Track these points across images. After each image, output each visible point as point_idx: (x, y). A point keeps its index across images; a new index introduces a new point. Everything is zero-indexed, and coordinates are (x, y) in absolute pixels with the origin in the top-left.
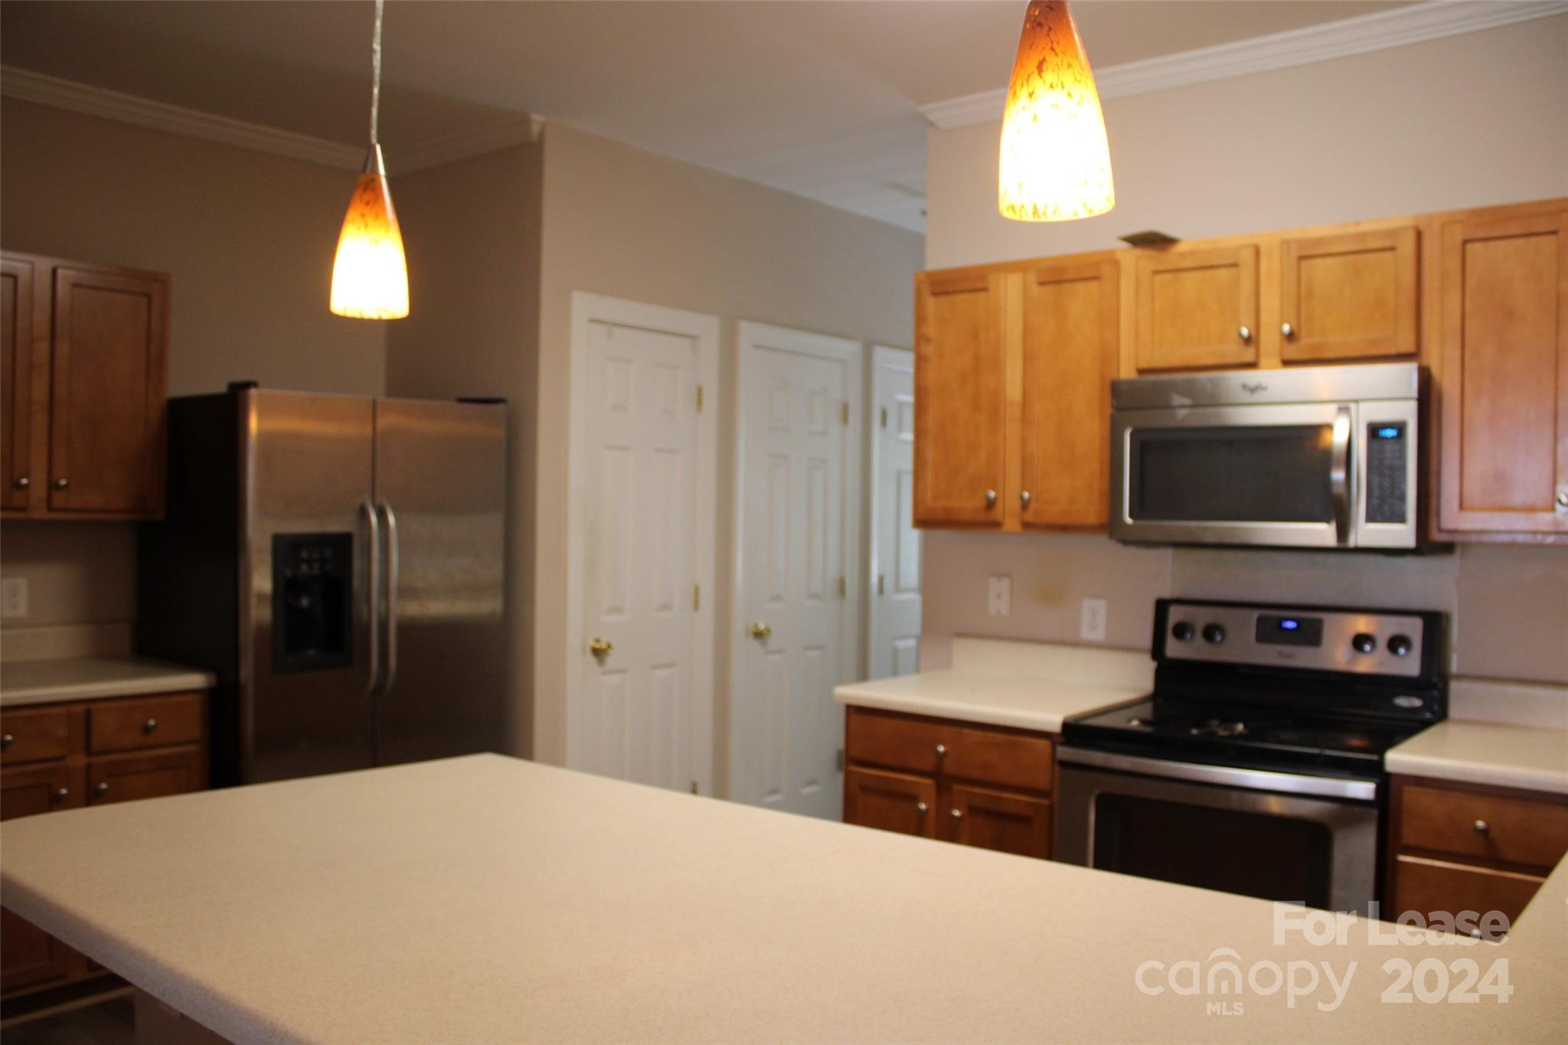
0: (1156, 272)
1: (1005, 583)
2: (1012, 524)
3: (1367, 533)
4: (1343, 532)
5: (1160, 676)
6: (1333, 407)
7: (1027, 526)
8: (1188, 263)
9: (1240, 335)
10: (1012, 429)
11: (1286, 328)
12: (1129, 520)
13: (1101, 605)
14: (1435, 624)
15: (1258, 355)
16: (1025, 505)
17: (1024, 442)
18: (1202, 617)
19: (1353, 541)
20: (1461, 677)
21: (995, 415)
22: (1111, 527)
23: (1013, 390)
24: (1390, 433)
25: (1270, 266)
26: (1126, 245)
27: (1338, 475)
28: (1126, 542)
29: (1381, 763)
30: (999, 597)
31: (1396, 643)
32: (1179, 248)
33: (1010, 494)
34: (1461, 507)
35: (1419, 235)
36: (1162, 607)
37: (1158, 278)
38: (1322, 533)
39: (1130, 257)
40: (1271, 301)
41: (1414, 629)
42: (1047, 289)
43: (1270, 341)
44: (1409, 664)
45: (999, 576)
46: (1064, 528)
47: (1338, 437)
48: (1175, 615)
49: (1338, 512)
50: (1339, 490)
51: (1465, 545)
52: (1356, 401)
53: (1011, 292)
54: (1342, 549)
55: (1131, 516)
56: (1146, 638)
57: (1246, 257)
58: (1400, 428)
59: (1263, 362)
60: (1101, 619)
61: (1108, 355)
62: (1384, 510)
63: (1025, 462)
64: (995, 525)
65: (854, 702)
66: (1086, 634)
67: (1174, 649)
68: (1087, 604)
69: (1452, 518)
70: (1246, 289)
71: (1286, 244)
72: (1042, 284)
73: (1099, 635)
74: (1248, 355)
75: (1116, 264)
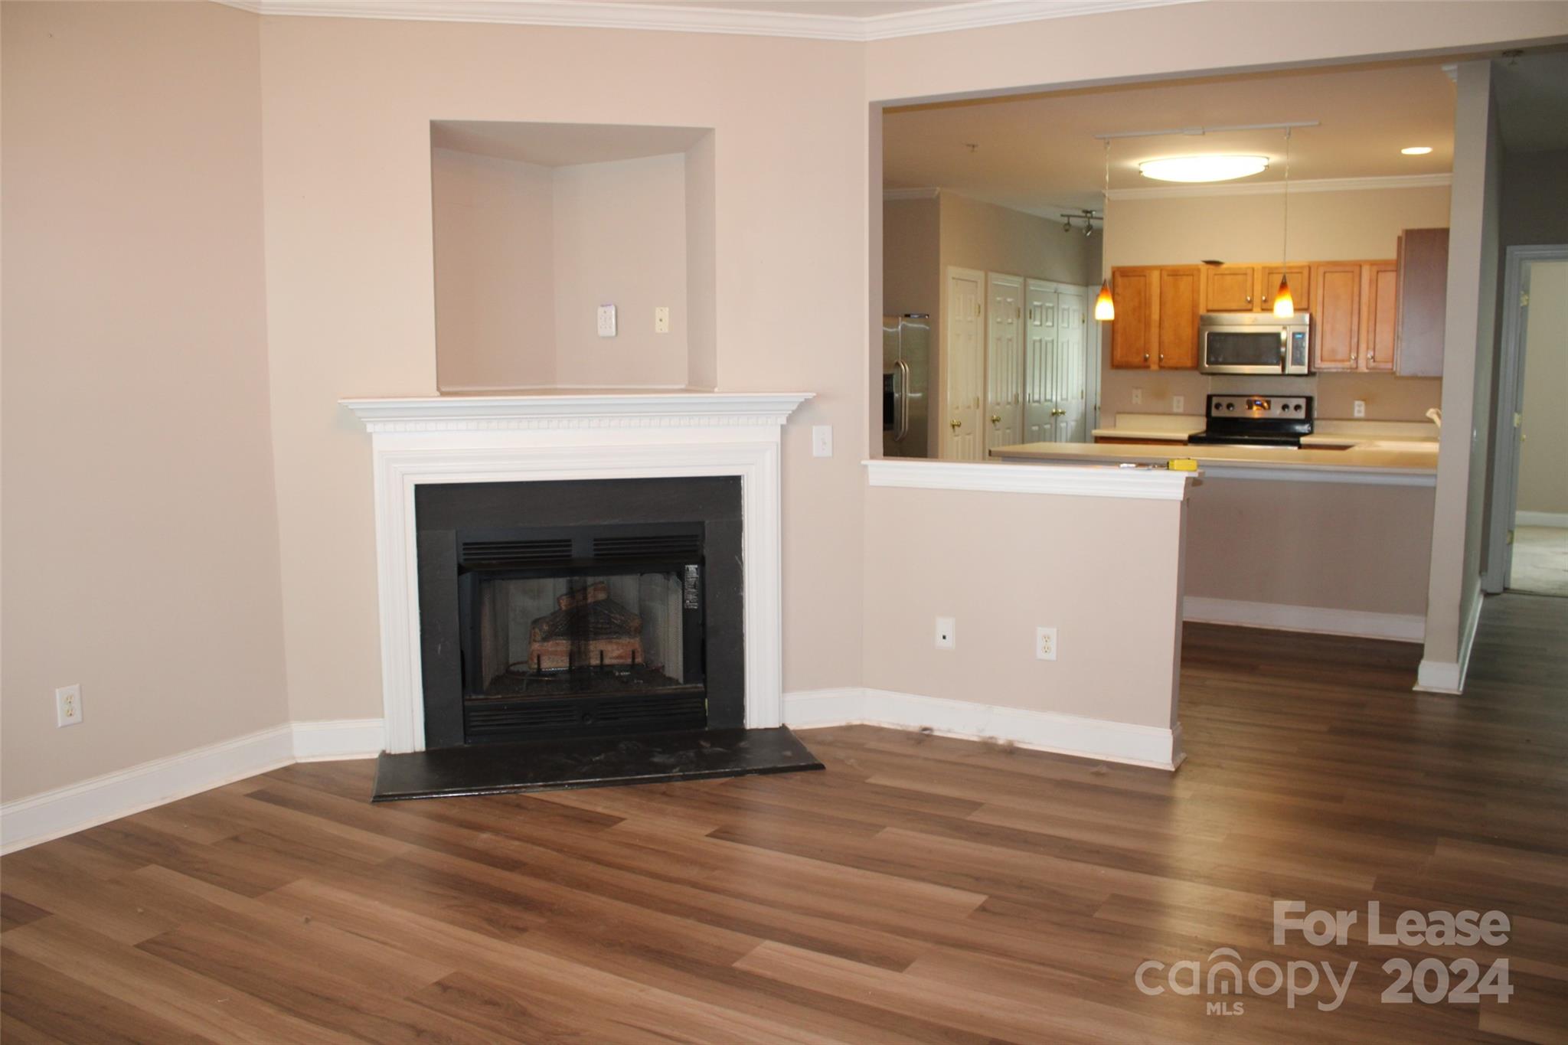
0: (1215, 275)
1: (1139, 392)
2: (1154, 367)
3: (1291, 369)
4: (1283, 368)
5: (1209, 425)
6: (1281, 327)
7: (1161, 367)
8: (1226, 272)
9: (1247, 300)
10: (1155, 330)
11: (1264, 298)
12: (1207, 366)
13: (1182, 399)
14: (1309, 400)
15: (1253, 306)
16: (1160, 359)
17: (1160, 336)
18: (1225, 401)
19: (1287, 372)
20: (1318, 419)
21: (1147, 325)
22: (1197, 366)
23: (1155, 316)
24: (1300, 336)
25: (1258, 276)
26: (1203, 263)
27: (1283, 349)
28: (1203, 374)
29: (1299, 441)
30: (1137, 396)
31: (1297, 407)
32: (1224, 266)
33: (1153, 355)
34: (1322, 360)
35: (1310, 268)
36: (1209, 398)
37: (1216, 277)
38: (1276, 369)
39: (1204, 268)
40: (1258, 288)
41: (1302, 402)
42: (1171, 278)
43: (1257, 301)
44: (1301, 415)
45: (1137, 388)
46: (1176, 368)
47: (1283, 336)
48: (1215, 401)
49: (1282, 361)
50: (1283, 355)
51: (1320, 373)
52: (1289, 325)
53: (1155, 277)
54: (1283, 375)
55: (1207, 363)
56: (1203, 410)
57: (1249, 272)
58: (1303, 334)
59: (1254, 309)
60: (1182, 404)
61: (1195, 306)
62: (1297, 361)
63: (1160, 343)
64: (1148, 367)
65: (1099, 435)
66: (1175, 410)
67: (1215, 413)
68: (1175, 399)
69: (1318, 363)
70: (1249, 283)
71: (1264, 268)
72: (1169, 275)
73: (1181, 410)
74: (1249, 307)
75: (1199, 270)
